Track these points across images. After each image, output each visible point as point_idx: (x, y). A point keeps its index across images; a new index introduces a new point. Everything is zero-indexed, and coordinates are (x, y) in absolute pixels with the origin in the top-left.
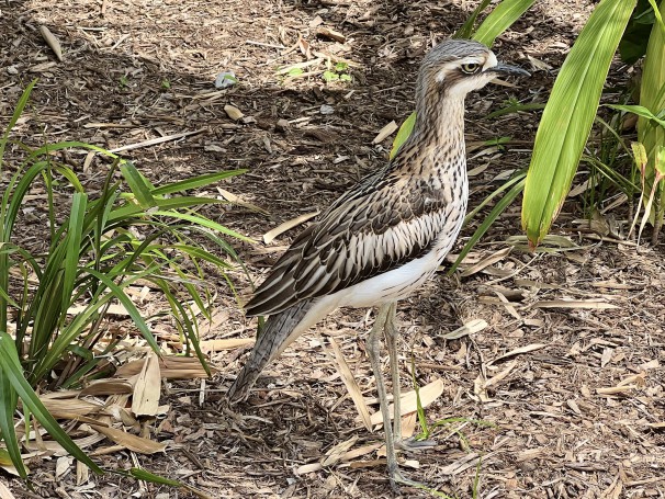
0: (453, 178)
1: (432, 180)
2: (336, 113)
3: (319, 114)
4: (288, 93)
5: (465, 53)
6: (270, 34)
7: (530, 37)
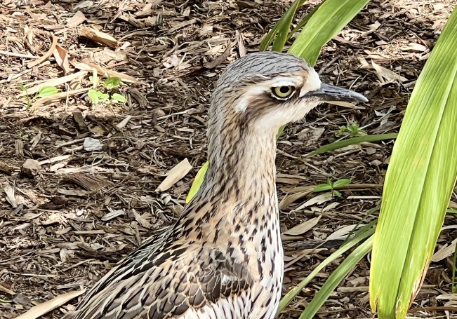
0: (260, 248)
1: (231, 250)
2: (105, 149)
3: (83, 151)
4: (37, 121)
5: (275, 71)
6: (13, 38)
7: (375, 37)
